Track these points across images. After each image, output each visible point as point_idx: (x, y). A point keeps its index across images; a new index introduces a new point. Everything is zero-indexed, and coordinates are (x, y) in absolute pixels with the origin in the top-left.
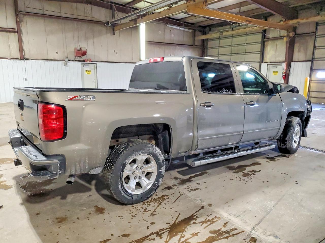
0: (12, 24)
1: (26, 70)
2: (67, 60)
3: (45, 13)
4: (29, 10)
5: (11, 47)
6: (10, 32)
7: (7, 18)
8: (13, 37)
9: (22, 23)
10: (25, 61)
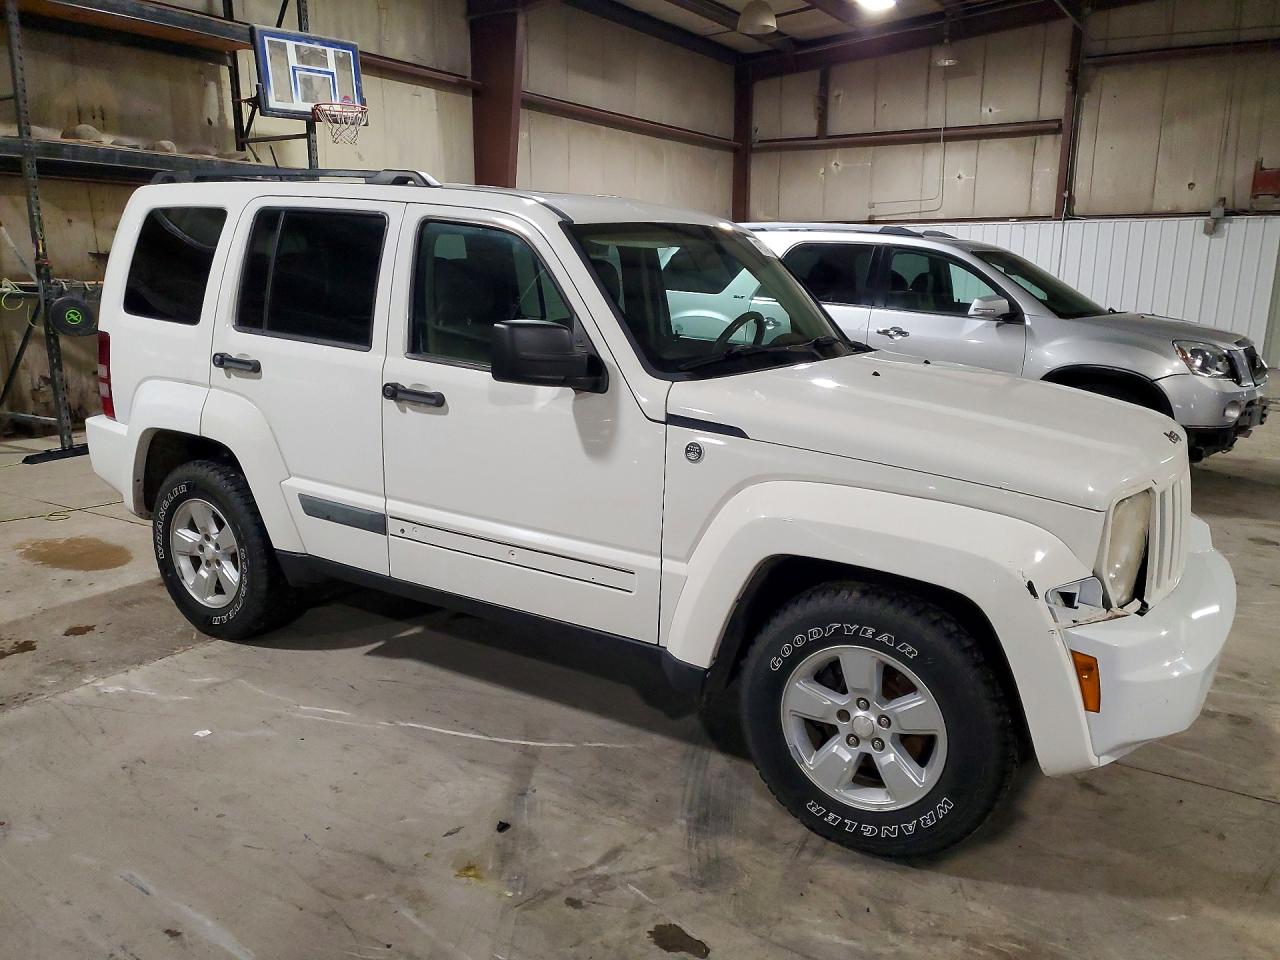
0: (1053, 106)
1: (1060, 256)
2: (1218, 212)
3: (1174, 44)
4: (1117, 46)
5: (1036, 183)
6: (1042, 132)
7: (1043, 90)
8: (1049, 149)
9: (1087, 95)
10: (1064, 224)
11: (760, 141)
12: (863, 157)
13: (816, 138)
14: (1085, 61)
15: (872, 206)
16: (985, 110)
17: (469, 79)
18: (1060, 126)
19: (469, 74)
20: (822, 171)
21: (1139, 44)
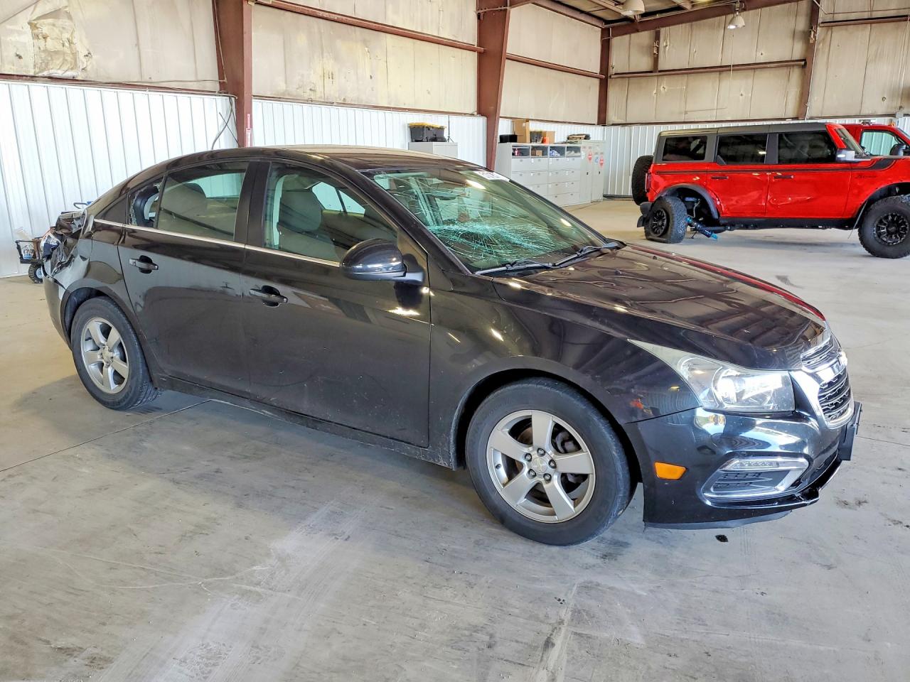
11: (616, 74)
12: (680, 83)
13: (651, 72)
14: (821, 25)
15: (686, 113)
16: (759, 54)
17: (476, 46)
18: (806, 63)
19: (476, 43)
20: (655, 92)
21: (853, 16)
